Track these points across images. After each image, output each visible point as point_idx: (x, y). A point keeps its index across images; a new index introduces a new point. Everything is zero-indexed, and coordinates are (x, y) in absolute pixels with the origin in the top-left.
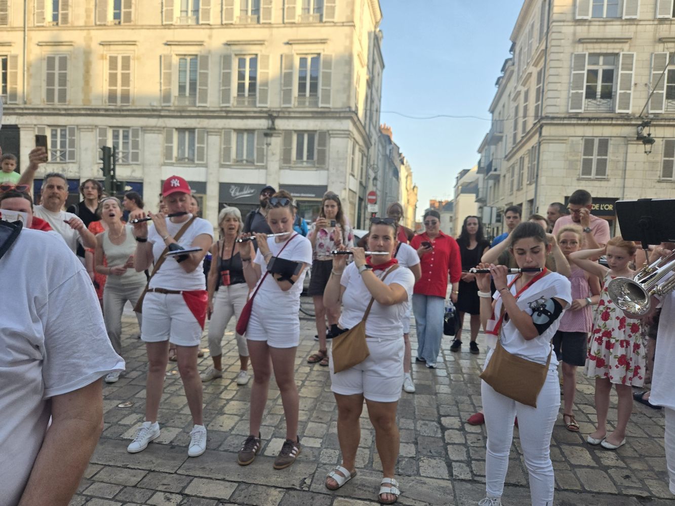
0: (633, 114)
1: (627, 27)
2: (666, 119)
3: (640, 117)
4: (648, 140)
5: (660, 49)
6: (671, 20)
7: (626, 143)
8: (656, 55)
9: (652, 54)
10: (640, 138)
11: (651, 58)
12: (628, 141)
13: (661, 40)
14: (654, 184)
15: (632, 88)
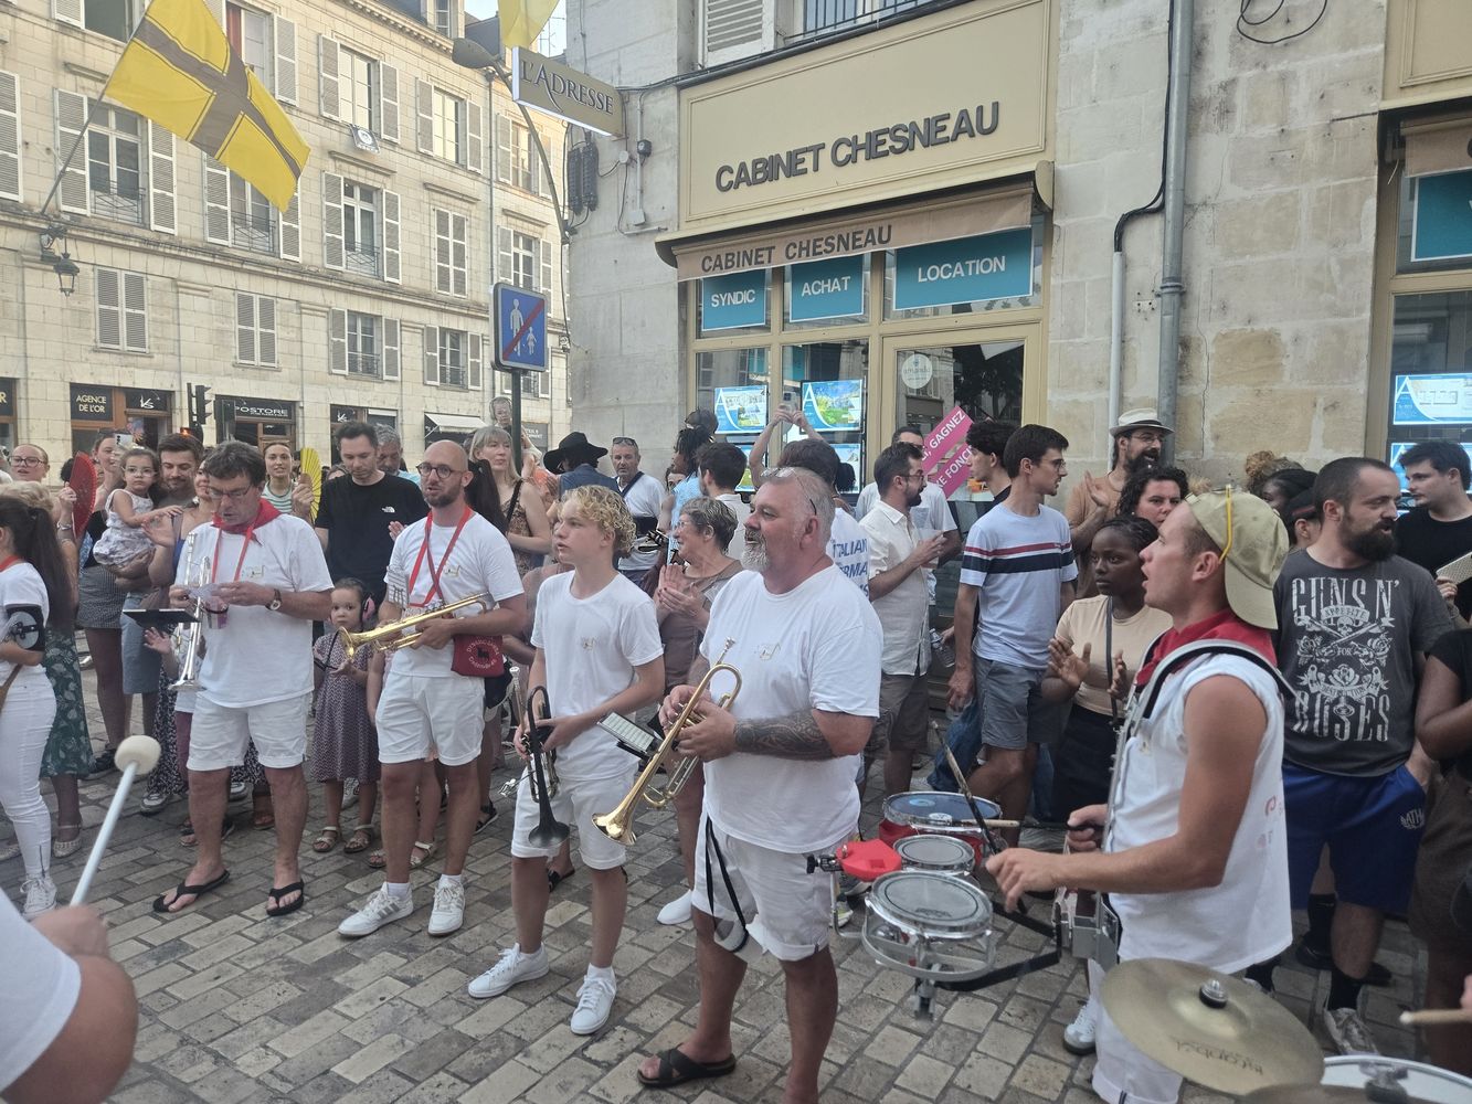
0: (29, 207)
2: (95, 229)
3: (42, 215)
4: (65, 266)
5: (68, 84)
6: (84, 34)
7: (19, 263)
8: (60, 93)
9: (54, 89)
10: (47, 258)
11: (53, 98)
12: (23, 260)
13: (68, 67)
14: (86, 355)
15: (19, 150)
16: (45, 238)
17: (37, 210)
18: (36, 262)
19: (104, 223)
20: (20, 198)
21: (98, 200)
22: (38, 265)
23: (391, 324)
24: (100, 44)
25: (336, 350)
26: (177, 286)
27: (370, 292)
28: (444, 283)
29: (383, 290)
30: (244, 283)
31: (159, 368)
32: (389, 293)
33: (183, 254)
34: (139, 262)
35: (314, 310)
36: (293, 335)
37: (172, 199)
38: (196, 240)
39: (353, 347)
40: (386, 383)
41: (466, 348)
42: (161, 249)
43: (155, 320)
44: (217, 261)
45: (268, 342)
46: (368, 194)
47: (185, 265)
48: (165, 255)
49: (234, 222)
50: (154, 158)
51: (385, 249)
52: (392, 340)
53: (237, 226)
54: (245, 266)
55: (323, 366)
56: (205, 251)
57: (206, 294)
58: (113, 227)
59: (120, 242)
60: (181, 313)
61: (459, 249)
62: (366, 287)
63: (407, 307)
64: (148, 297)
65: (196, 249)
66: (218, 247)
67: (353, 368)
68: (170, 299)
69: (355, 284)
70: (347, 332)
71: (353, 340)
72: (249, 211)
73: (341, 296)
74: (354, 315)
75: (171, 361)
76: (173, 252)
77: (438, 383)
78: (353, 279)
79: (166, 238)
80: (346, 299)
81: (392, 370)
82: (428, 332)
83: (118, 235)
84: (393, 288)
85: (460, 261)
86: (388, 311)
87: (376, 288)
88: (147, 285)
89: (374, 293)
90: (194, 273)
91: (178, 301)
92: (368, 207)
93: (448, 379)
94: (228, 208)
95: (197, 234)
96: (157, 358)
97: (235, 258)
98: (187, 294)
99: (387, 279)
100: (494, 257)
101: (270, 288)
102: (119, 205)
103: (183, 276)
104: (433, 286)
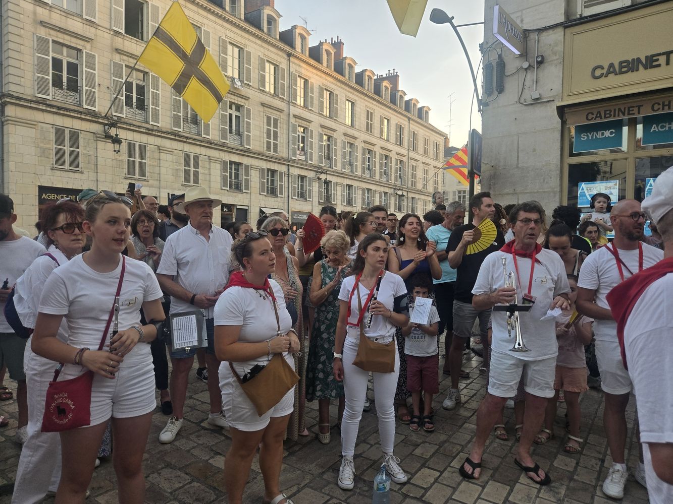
0: (100, 113)
1: (88, 27)
2: (134, 125)
3: (106, 117)
4: (117, 141)
5: (117, 58)
6: (124, 36)
7: (95, 139)
8: (114, 62)
9: (111, 60)
10: (108, 136)
11: (111, 65)
12: (97, 137)
13: (118, 51)
14: (122, 180)
15: (97, 88)
16: (107, 127)
17: (103, 115)
18: (103, 138)
19: (131, 121)
20: (96, 109)
21: (128, 111)
22: (103, 140)
23: (247, 167)
24: (130, 40)
25: (224, 179)
26: (160, 149)
27: (239, 152)
28: (269, 148)
29: (244, 151)
30: (187, 148)
31: (151, 186)
32: (246, 153)
33: (163, 135)
34: (144, 139)
35: (215, 161)
36: (206, 172)
37: (158, 110)
38: (168, 129)
39: (231, 177)
40: (245, 194)
41: (277, 178)
42: (154, 133)
43: (150, 165)
44: (177, 138)
45: (196, 174)
46: (239, 108)
47: (164, 140)
48: (155, 135)
49: (183, 121)
50: (152, 91)
51: (245, 133)
52: (247, 174)
53: (185, 123)
54: (188, 140)
55: (219, 186)
56: (171, 134)
57: (171, 153)
58: (135, 123)
59: (137, 129)
60: (161, 161)
61: (275, 133)
62: (237, 150)
63: (253, 159)
64: (148, 155)
65: (167, 133)
66: (177, 132)
67: (231, 187)
68: (156, 155)
69: (233, 149)
70: (229, 171)
71: (231, 173)
72: (189, 116)
73: (227, 154)
74: (231, 163)
75: (156, 183)
76: (159, 134)
77: (265, 194)
78: (232, 146)
79: (155, 128)
80: (229, 155)
81: (247, 188)
82: (262, 170)
83: (137, 126)
84: (248, 150)
85: (275, 138)
86: (246, 161)
87: (241, 150)
88: (147, 149)
89: (241, 153)
90: (167, 144)
91: (160, 156)
92: (238, 114)
93: (270, 192)
94: (181, 114)
95: (168, 126)
96: (151, 182)
97: (184, 137)
98: (164, 153)
99: (246, 146)
100: (290, 136)
101: (198, 150)
102: (137, 113)
103: (162, 145)
104: (263, 149)
